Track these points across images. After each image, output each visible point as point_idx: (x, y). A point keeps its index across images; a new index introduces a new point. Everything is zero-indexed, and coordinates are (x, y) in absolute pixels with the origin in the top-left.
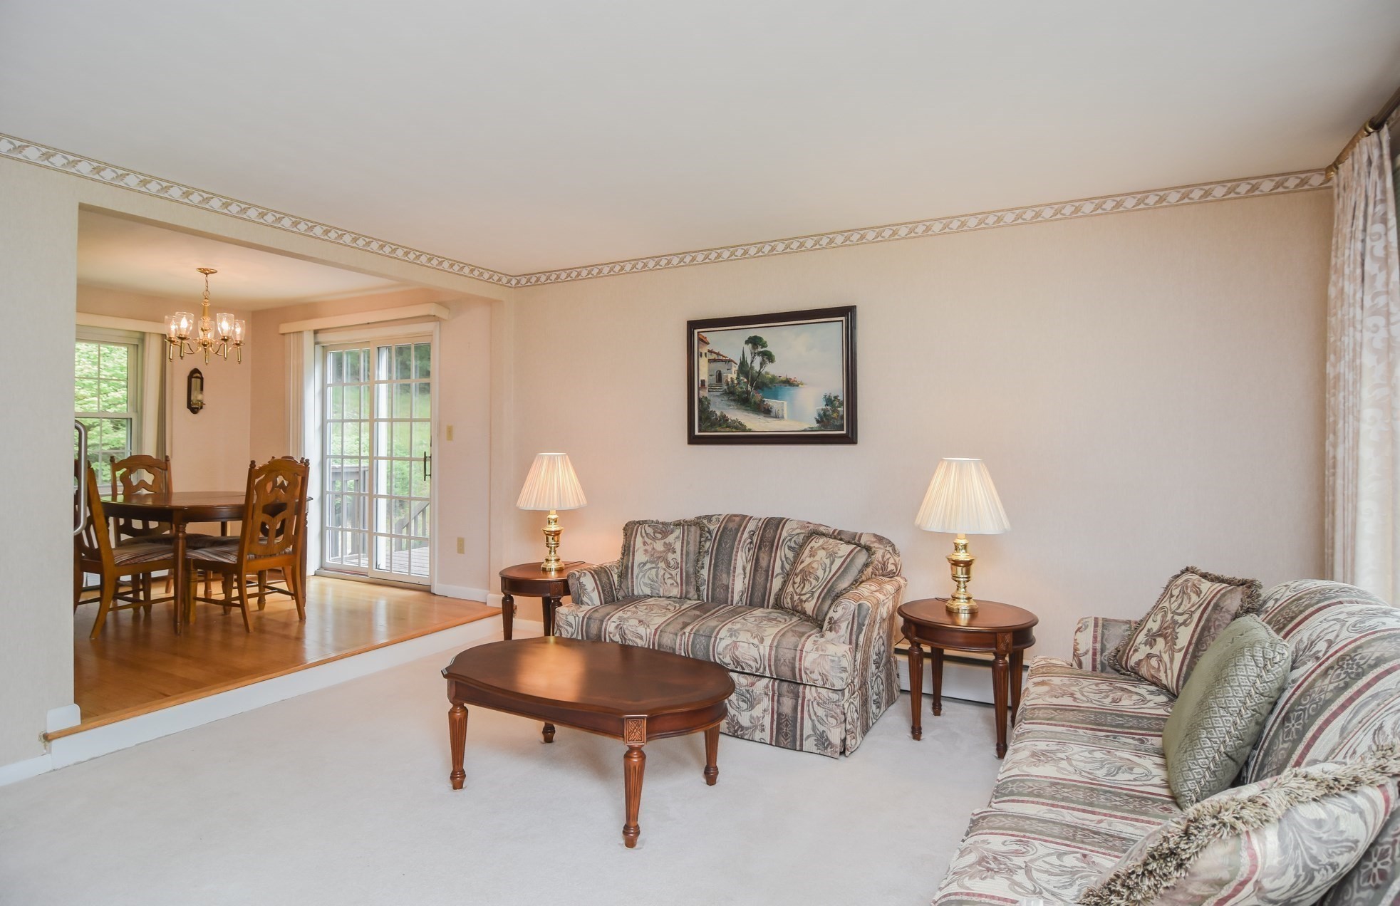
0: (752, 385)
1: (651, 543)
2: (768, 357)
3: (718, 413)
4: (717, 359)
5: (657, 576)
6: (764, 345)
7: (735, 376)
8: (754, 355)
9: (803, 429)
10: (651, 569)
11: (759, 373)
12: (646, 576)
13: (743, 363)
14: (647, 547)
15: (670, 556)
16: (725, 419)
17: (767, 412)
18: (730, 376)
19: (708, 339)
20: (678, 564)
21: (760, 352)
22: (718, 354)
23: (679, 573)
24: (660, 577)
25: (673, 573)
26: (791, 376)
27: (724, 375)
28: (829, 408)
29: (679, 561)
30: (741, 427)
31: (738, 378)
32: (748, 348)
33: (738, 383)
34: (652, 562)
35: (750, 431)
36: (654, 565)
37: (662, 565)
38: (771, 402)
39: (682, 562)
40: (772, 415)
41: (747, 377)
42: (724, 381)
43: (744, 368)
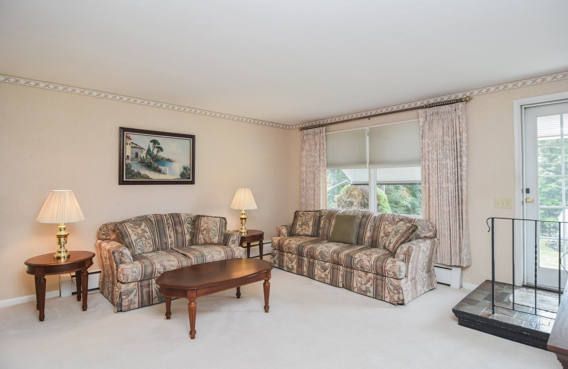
0: (153, 160)
1: (135, 230)
2: (160, 149)
3: (136, 171)
4: (135, 146)
5: (143, 244)
6: (159, 144)
7: (145, 155)
8: (154, 148)
9: (174, 179)
10: (139, 241)
11: (156, 155)
12: (138, 245)
13: (149, 151)
14: (135, 232)
15: (146, 234)
16: (139, 173)
17: (160, 171)
18: (142, 155)
19: (131, 137)
20: (150, 237)
21: (157, 147)
22: (136, 145)
23: (152, 241)
24: (144, 244)
25: (149, 241)
26: (170, 158)
27: (139, 154)
28: (185, 171)
29: (150, 236)
30: (148, 177)
31: (146, 156)
32: (151, 145)
33: (146, 159)
34: (139, 239)
35: (152, 179)
36: (140, 240)
37: (143, 239)
38: (162, 168)
39: (151, 236)
40: (162, 172)
41: (151, 156)
42: (139, 157)
43: (149, 152)
